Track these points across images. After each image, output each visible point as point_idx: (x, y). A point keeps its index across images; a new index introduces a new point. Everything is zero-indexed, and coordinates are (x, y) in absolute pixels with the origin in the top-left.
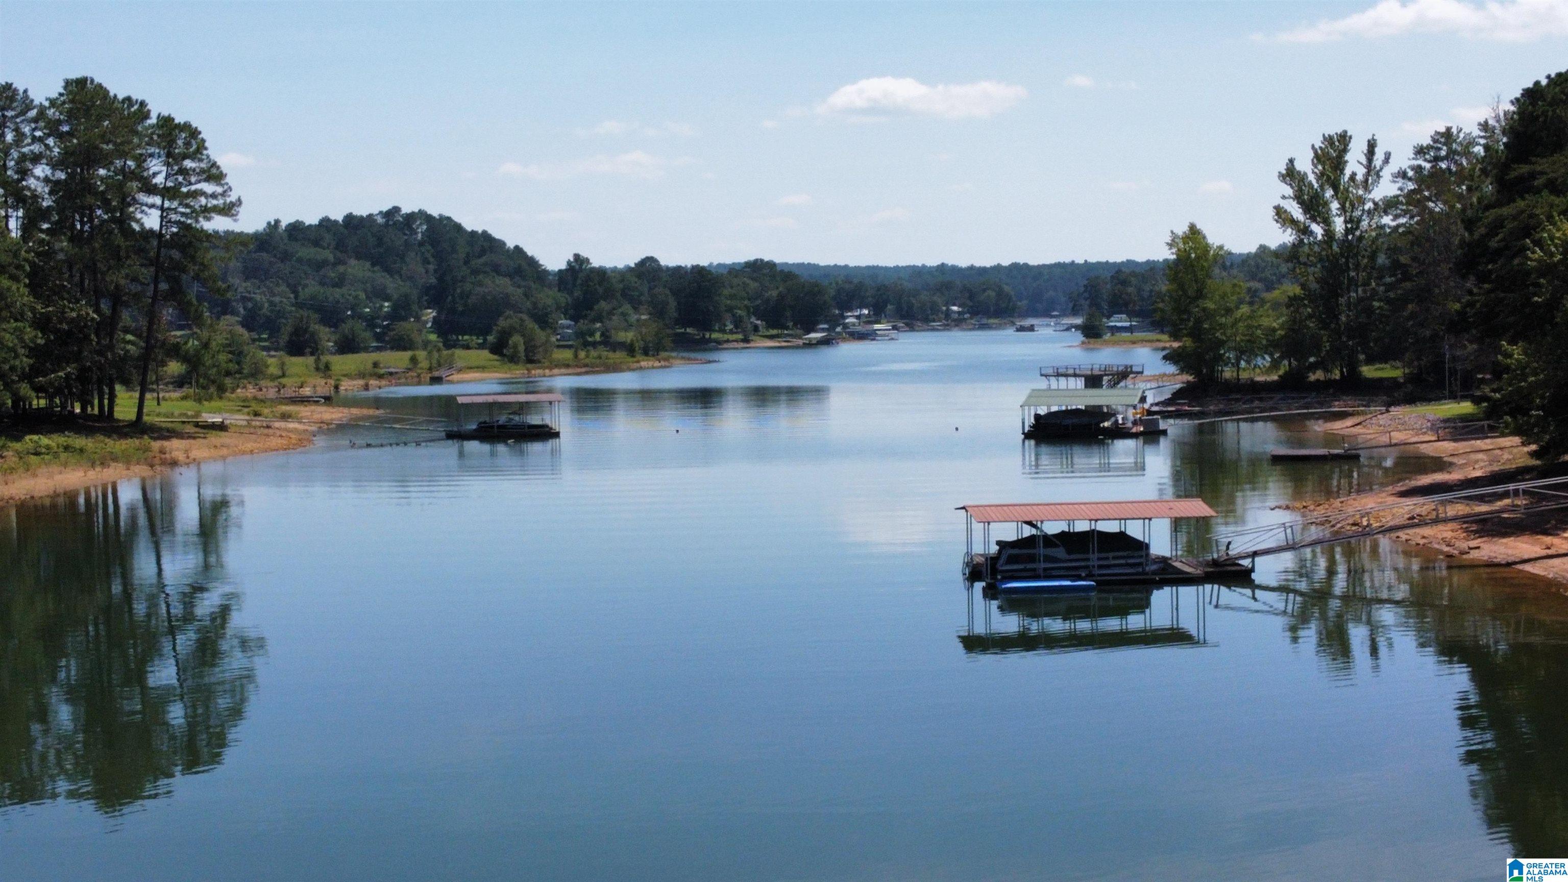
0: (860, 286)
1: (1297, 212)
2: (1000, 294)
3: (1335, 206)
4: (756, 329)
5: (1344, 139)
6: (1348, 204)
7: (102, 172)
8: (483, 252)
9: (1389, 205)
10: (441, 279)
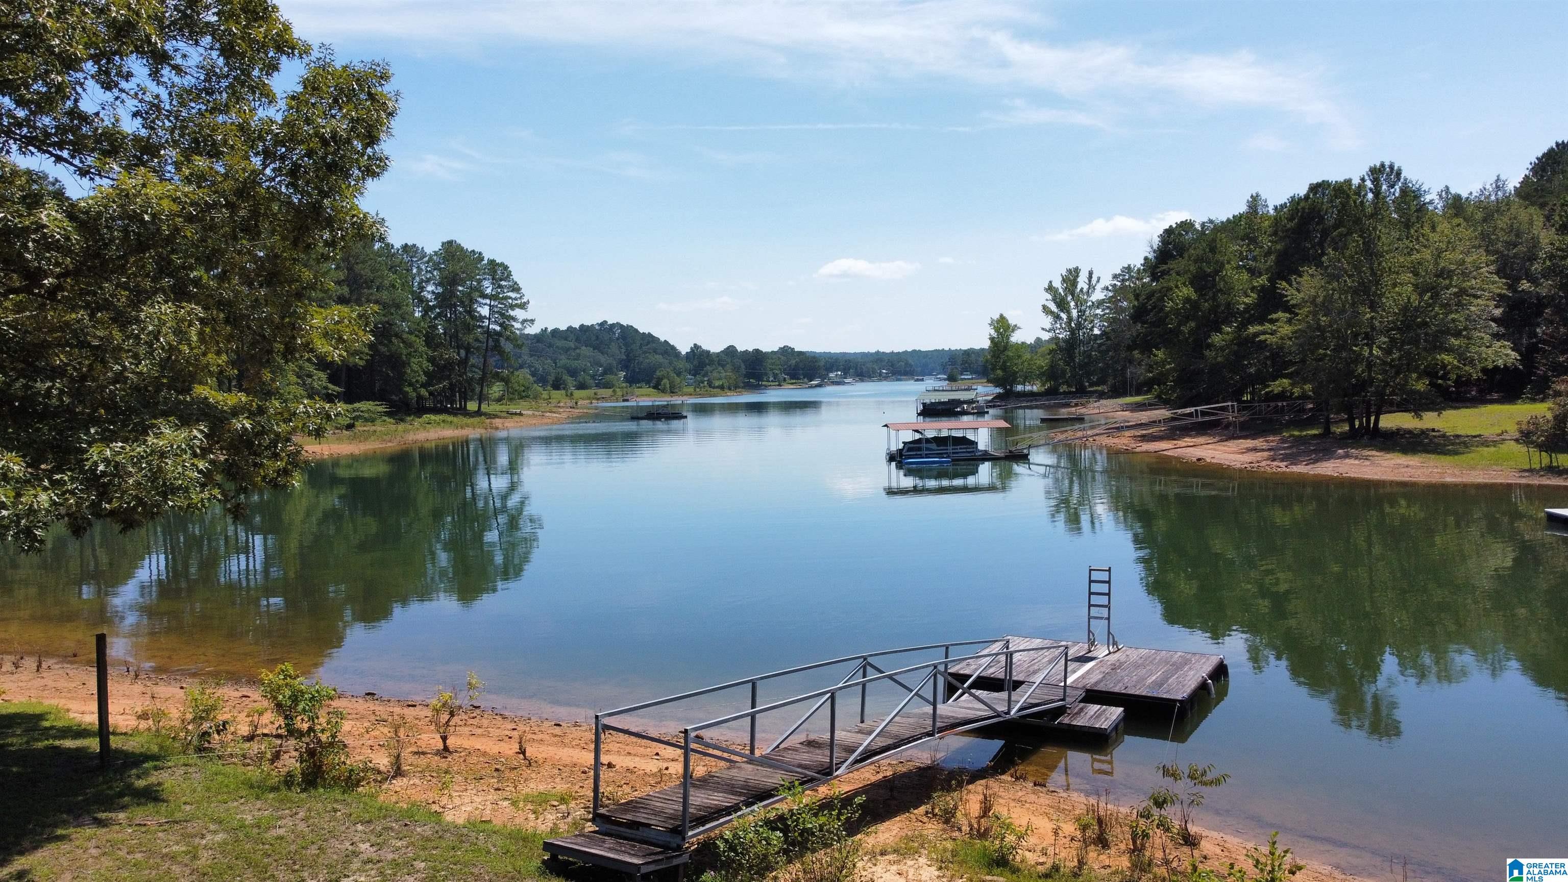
0: (837, 360)
1: (1053, 307)
2: (907, 364)
3: (1072, 304)
4: (785, 380)
5: (1076, 272)
6: (1079, 303)
7: (460, 288)
8: (648, 343)
9: (1100, 303)
10: (627, 356)
